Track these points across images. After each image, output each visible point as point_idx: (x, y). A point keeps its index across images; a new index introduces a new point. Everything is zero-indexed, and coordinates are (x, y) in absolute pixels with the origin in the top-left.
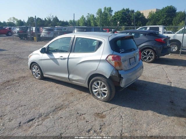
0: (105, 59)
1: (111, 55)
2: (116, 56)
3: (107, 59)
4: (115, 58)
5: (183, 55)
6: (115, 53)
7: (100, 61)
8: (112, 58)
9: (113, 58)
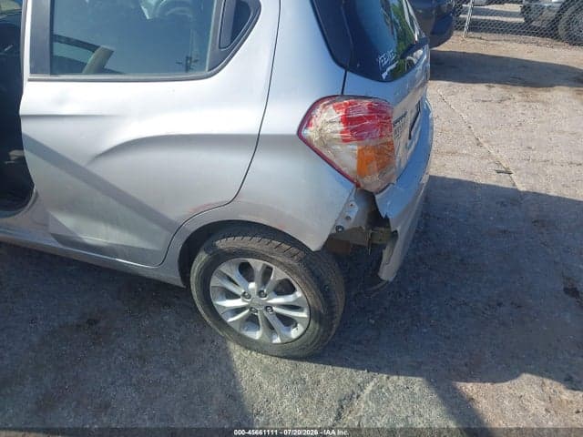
0: (294, 130)
1: (331, 98)
2: (366, 103)
3: (309, 133)
4: (360, 119)
5: (477, 35)
6: (358, 83)
7: (256, 142)
8: (340, 127)
9: (346, 120)
